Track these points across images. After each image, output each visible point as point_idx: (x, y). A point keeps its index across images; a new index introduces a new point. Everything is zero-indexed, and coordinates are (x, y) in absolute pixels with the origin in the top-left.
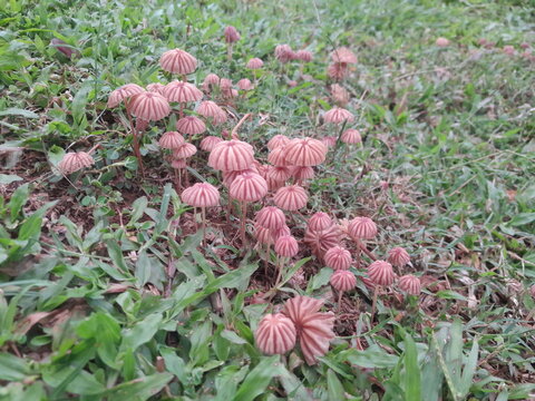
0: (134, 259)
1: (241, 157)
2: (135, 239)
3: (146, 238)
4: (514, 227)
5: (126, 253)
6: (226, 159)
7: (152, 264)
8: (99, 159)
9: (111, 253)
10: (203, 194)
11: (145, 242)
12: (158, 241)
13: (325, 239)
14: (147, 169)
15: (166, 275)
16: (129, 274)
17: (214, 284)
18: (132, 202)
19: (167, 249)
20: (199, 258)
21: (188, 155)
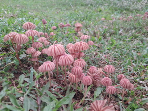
0: (22, 100)
1: (60, 49)
2: (21, 92)
3: (26, 90)
4: (145, 63)
5: (18, 98)
6: (55, 51)
7: (30, 101)
8: (3, 63)
9: (11, 100)
10: (48, 65)
11: (26, 92)
12: (31, 91)
13: (95, 77)
14: (23, 65)
15: (37, 104)
16: (21, 108)
17: (59, 104)
18: (18, 77)
19: (36, 93)
20: (50, 94)
21: (38, 55)
